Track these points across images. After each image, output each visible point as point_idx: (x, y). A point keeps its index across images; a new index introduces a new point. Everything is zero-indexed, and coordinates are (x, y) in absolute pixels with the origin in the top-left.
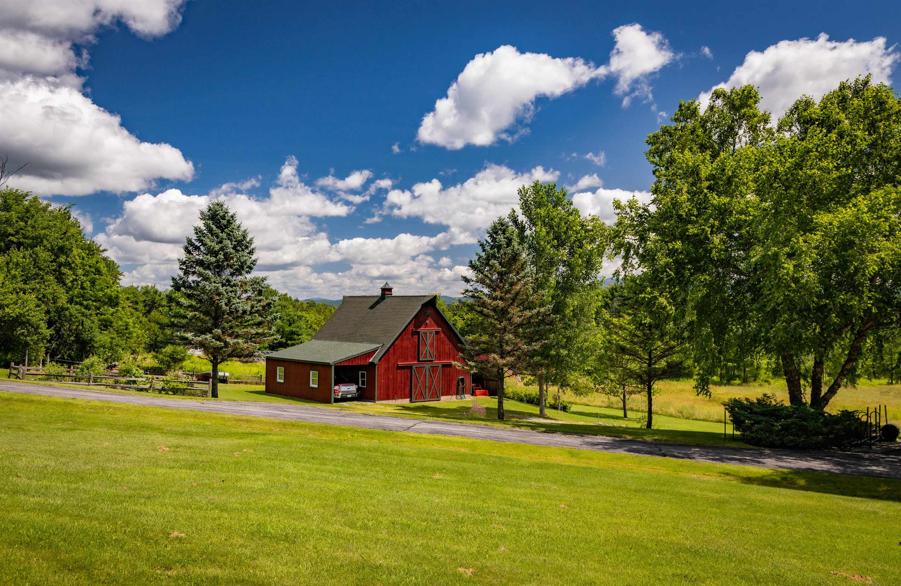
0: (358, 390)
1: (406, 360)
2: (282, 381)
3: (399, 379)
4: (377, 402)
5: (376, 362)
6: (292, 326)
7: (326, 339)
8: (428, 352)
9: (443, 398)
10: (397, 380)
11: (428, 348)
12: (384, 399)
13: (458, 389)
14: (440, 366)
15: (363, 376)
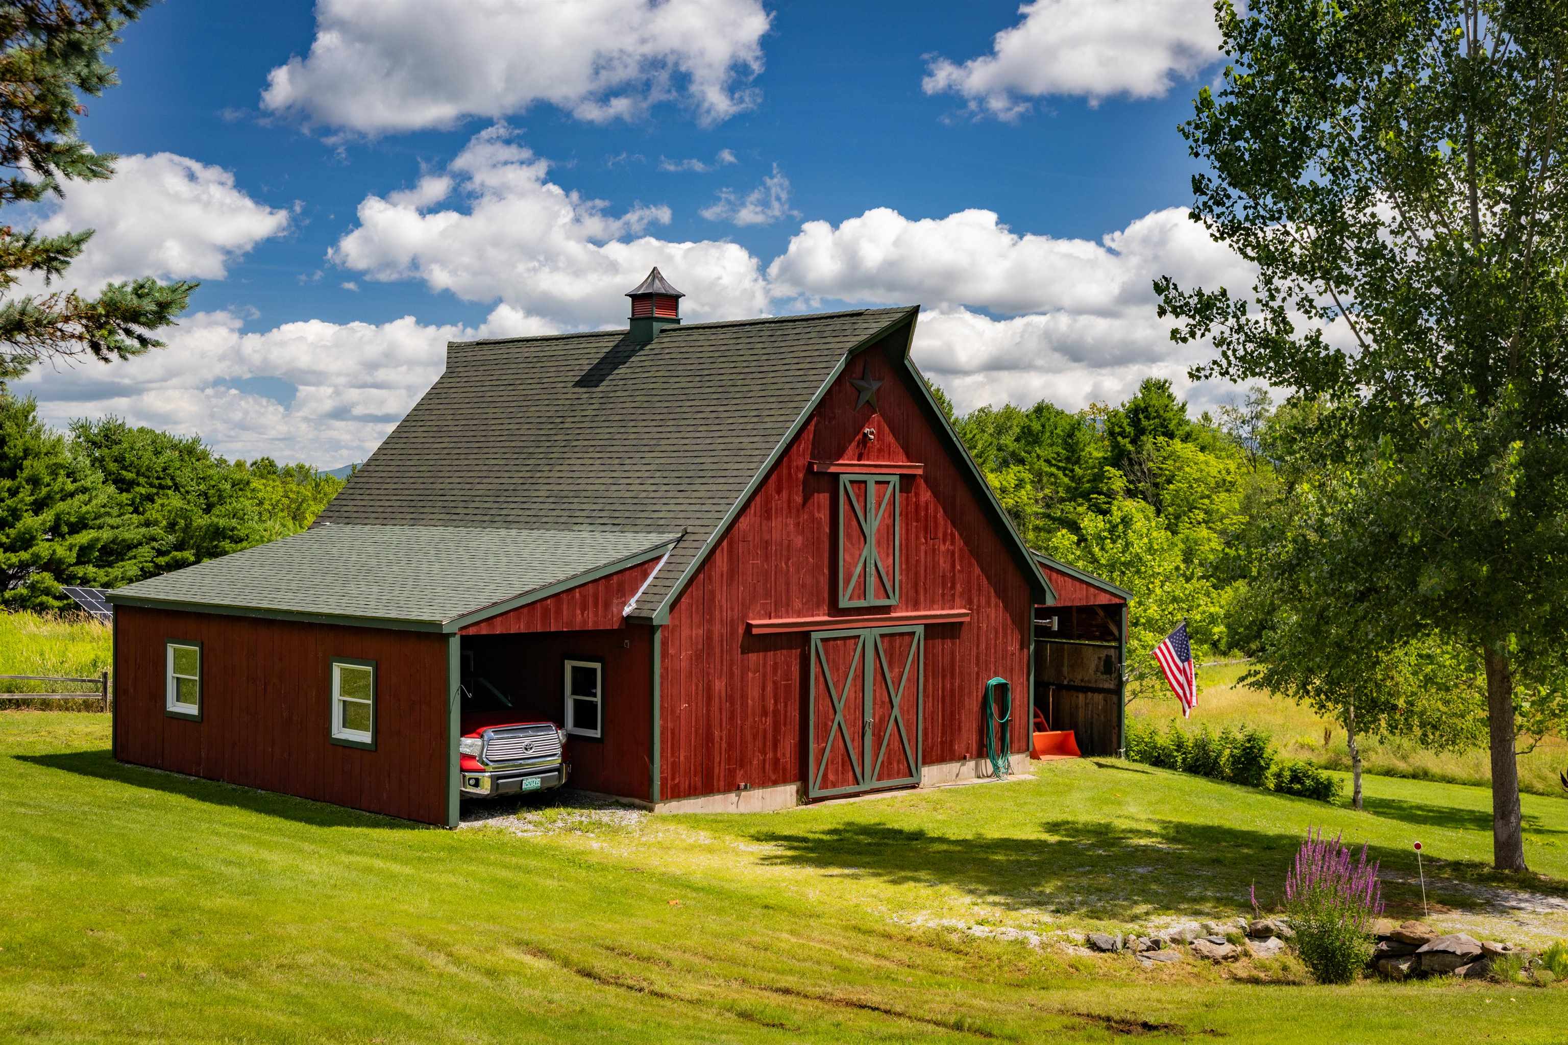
0: (571, 747)
1: (781, 606)
2: (192, 709)
3: (753, 693)
4: (661, 808)
5: (659, 614)
6: (215, 511)
7: (386, 518)
8: (871, 569)
9: (930, 774)
10: (744, 697)
11: (871, 552)
12: (692, 792)
13: (983, 731)
14: (920, 630)
15: (584, 682)
